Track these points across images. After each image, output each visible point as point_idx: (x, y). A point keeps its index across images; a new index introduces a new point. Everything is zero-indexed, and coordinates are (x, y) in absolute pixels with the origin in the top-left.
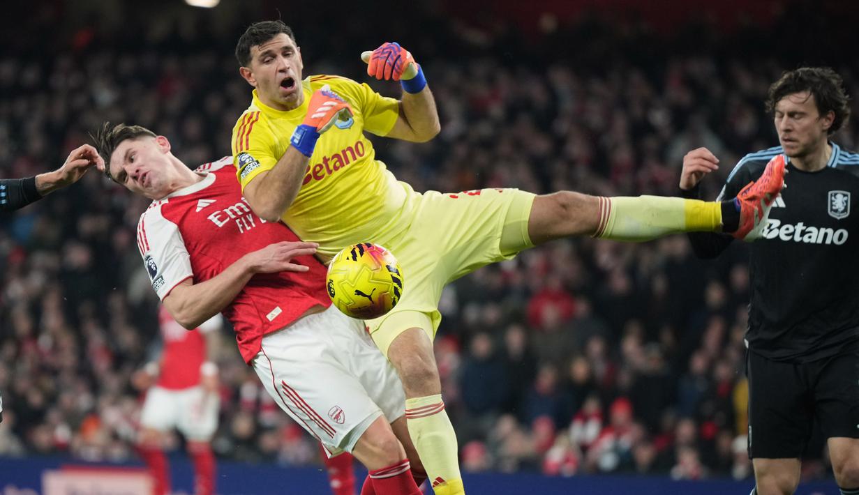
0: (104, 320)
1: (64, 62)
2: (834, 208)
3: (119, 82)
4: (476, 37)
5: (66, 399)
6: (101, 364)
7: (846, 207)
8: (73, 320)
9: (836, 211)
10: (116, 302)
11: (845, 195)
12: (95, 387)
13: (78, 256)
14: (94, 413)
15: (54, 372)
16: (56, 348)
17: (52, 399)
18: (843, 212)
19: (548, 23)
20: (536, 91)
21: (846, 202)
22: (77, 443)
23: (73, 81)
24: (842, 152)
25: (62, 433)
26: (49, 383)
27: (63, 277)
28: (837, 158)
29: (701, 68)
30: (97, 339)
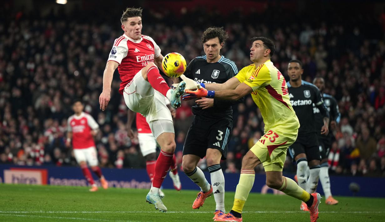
0: (26, 116)
1: (13, 24)
2: (213, 75)
3: (32, 30)
4: (158, 16)
5: (12, 144)
6: (25, 131)
7: (217, 75)
8: (15, 116)
9: (214, 76)
10: (30, 109)
11: (218, 72)
12: (23, 140)
13: (17, 93)
14: (22, 148)
15: (8, 134)
16: (8, 125)
17: (7, 144)
18: (216, 77)
19: (184, 11)
20: (179, 35)
21: (218, 74)
22: (15, 160)
23: (16, 30)
24: (224, 58)
25: (10, 156)
26: (6, 138)
27: (11, 100)
28: (223, 59)
29: (237, 27)
30: (23, 123)
